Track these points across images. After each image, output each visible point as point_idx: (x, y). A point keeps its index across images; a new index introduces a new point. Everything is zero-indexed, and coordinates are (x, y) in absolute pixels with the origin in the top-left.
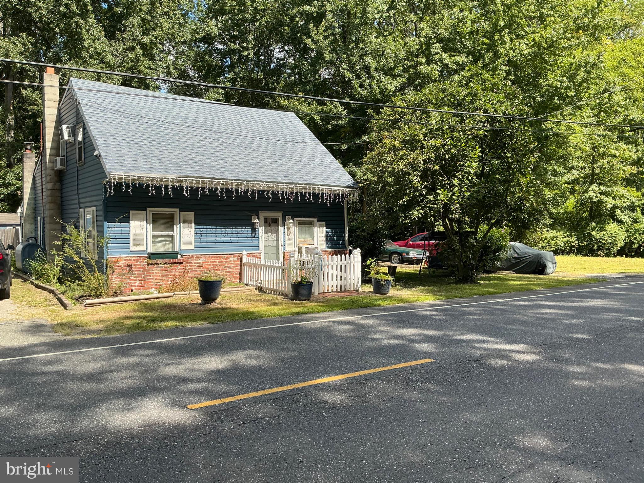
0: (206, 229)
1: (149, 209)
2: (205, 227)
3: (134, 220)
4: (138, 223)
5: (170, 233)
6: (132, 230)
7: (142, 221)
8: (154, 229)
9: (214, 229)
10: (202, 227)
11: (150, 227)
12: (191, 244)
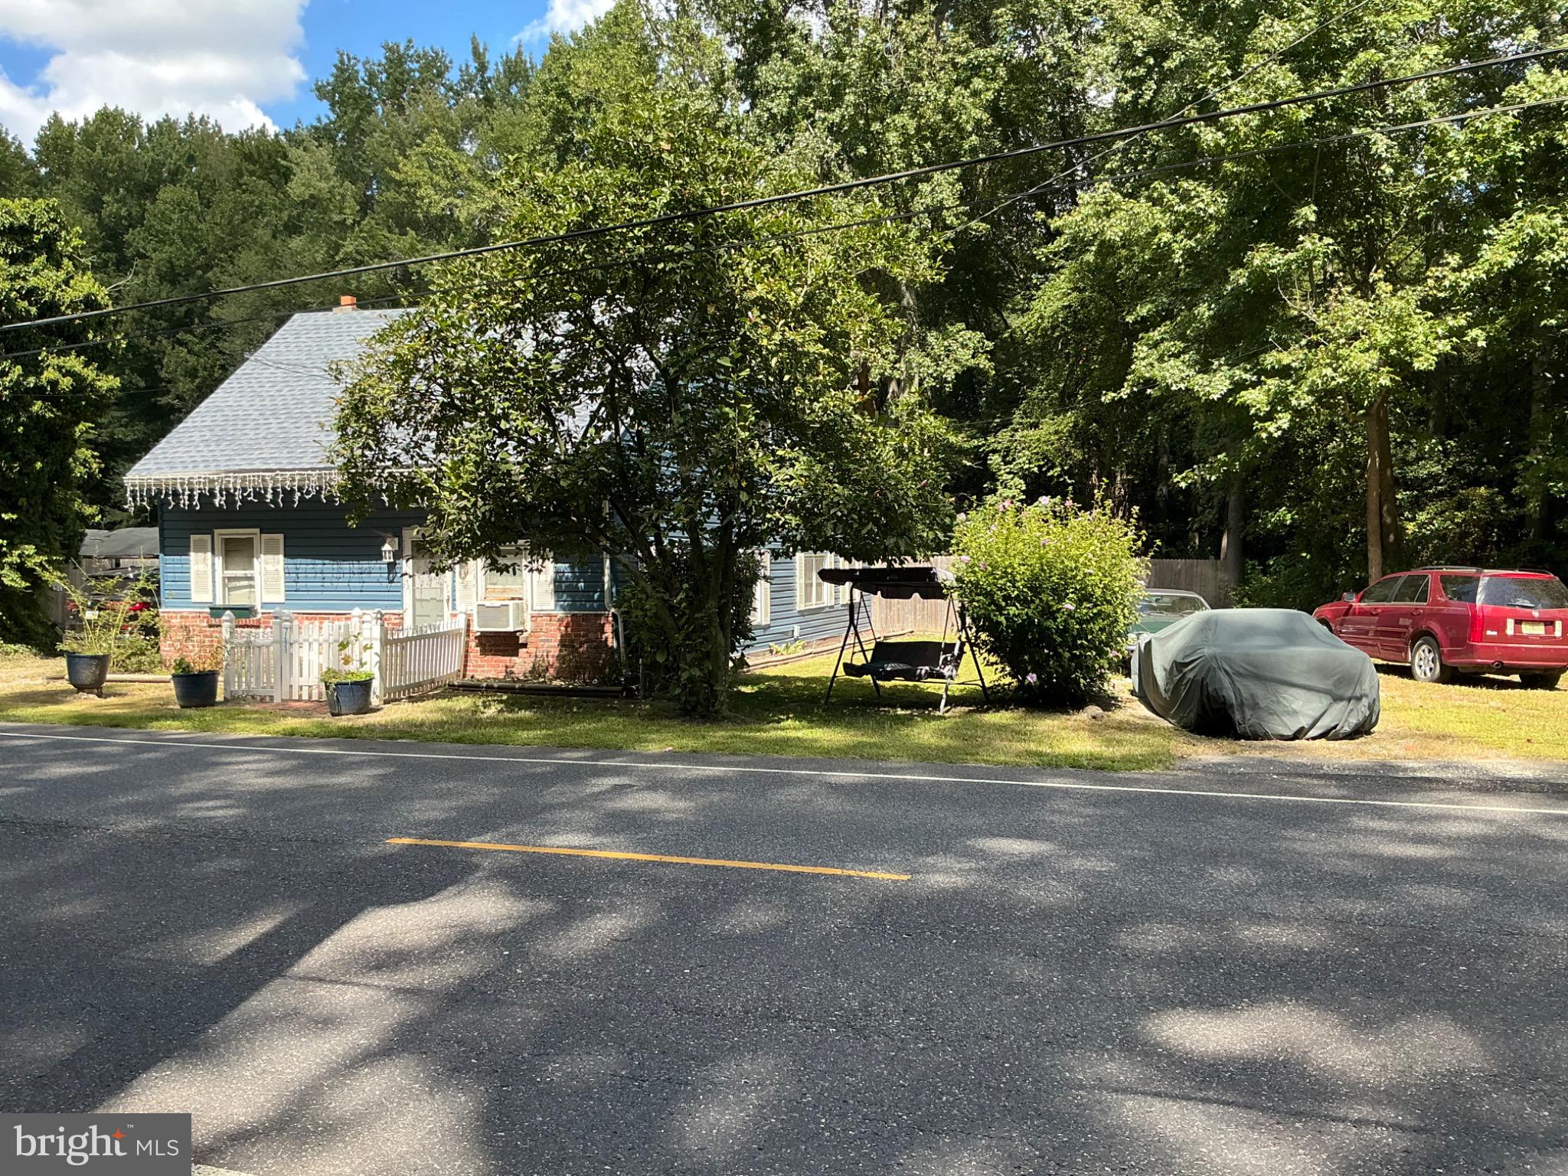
0: (305, 565)
1: (217, 531)
2: (303, 561)
3: (196, 551)
4: (201, 555)
5: (249, 573)
6: (193, 568)
7: (205, 552)
8: (226, 567)
9: (319, 565)
10: (299, 561)
11: (219, 561)
12: (278, 592)
